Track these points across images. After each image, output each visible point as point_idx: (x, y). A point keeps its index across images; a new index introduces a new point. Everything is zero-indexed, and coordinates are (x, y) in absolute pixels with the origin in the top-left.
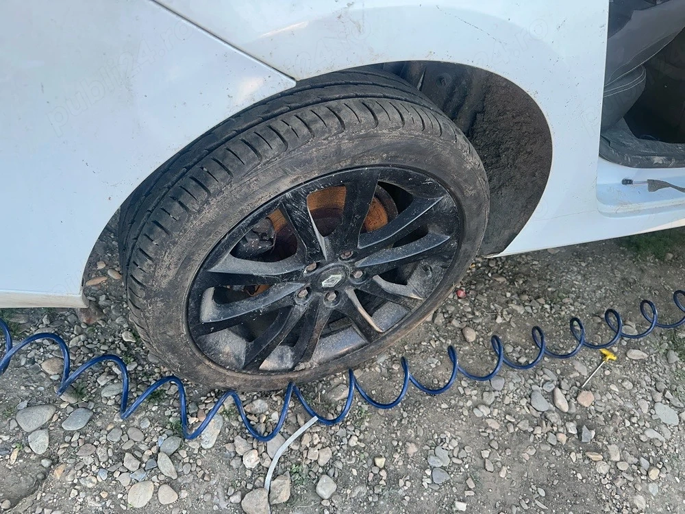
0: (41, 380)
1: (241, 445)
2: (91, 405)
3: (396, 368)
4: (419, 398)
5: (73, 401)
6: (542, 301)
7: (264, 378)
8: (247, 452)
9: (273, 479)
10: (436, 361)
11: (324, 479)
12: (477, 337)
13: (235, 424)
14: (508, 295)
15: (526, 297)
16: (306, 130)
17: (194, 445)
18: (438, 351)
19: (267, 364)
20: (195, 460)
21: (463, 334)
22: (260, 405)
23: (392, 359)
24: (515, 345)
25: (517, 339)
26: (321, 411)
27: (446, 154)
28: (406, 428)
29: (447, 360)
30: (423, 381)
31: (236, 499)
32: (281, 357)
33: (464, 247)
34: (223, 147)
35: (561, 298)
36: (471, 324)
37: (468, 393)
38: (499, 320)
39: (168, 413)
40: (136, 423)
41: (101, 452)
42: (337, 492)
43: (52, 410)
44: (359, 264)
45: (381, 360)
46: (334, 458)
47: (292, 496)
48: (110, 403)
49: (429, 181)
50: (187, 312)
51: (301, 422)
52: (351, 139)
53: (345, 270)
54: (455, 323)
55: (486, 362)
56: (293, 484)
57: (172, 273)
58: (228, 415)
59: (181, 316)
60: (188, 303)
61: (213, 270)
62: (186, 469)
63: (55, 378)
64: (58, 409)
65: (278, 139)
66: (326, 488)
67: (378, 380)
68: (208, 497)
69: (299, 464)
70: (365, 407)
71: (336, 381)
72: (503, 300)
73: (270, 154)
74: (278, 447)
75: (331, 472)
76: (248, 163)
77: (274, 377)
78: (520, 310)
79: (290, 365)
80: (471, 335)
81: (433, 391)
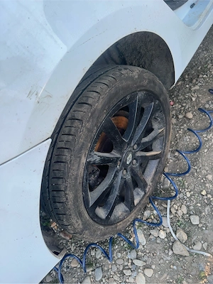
0: (76, 271)
1: (154, 233)
2: (98, 265)
3: (177, 154)
4: (195, 157)
5: (91, 269)
6: (201, 76)
7: (140, 206)
8: (158, 234)
9: (176, 234)
10: (187, 137)
11: (192, 218)
12: (193, 113)
13: (145, 227)
14: (187, 86)
15: (194, 81)
16: (71, 137)
17: (140, 247)
18: (185, 133)
19: (136, 202)
20: (145, 252)
21: (187, 118)
22: (147, 213)
23: (173, 152)
24: (208, 102)
25: (207, 99)
26: (167, 195)
27: (124, 83)
28: (201, 171)
29: (190, 133)
30: (190, 149)
31: (171, 253)
32: (138, 194)
33: (161, 99)
34: (51, 171)
35: (206, 67)
36: (186, 111)
37: (209, 137)
38: (194, 99)
39: (122, 245)
40: (116, 258)
41: (116, 278)
42: (201, 218)
43: (88, 278)
44: (132, 144)
45: (169, 156)
46: (188, 207)
47: (187, 234)
48: (102, 258)
49: (128, 98)
50: (97, 223)
51: (165, 206)
52: (88, 122)
53: (130, 151)
54: (180, 117)
55: (204, 119)
56: (183, 229)
57: (80, 222)
58: (140, 226)
59: (97, 225)
60: (94, 221)
61: (90, 205)
62: (146, 258)
63: (79, 266)
64: (90, 276)
65: (65, 150)
66: (195, 220)
67: (175, 164)
68: (162, 261)
69: (179, 221)
70: (180, 178)
71: (162, 179)
72: (188, 90)
73: (68, 158)
74: (167, 222)
75: (191, 213)
76: (65, 169)
77: (142, 202)
78: (197, 87)
79: (143, 193)
80: (190, 115)
81: (197, 149)
